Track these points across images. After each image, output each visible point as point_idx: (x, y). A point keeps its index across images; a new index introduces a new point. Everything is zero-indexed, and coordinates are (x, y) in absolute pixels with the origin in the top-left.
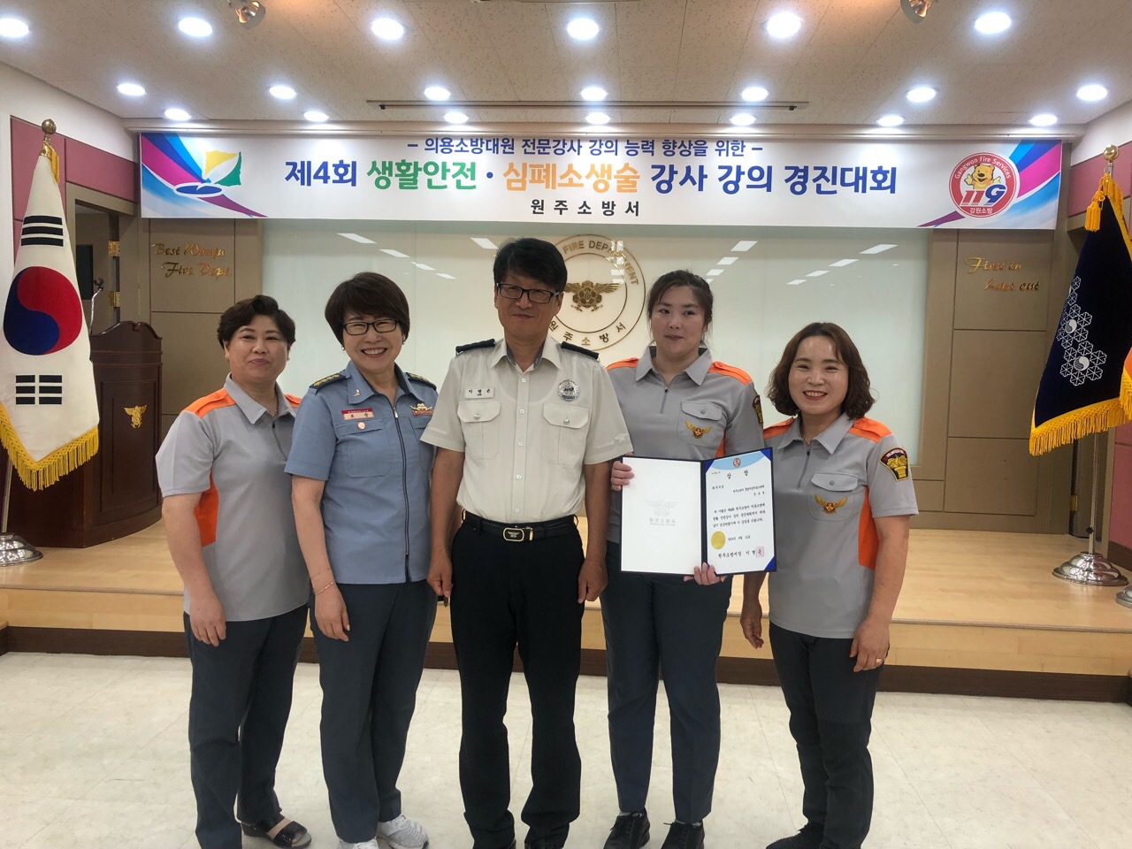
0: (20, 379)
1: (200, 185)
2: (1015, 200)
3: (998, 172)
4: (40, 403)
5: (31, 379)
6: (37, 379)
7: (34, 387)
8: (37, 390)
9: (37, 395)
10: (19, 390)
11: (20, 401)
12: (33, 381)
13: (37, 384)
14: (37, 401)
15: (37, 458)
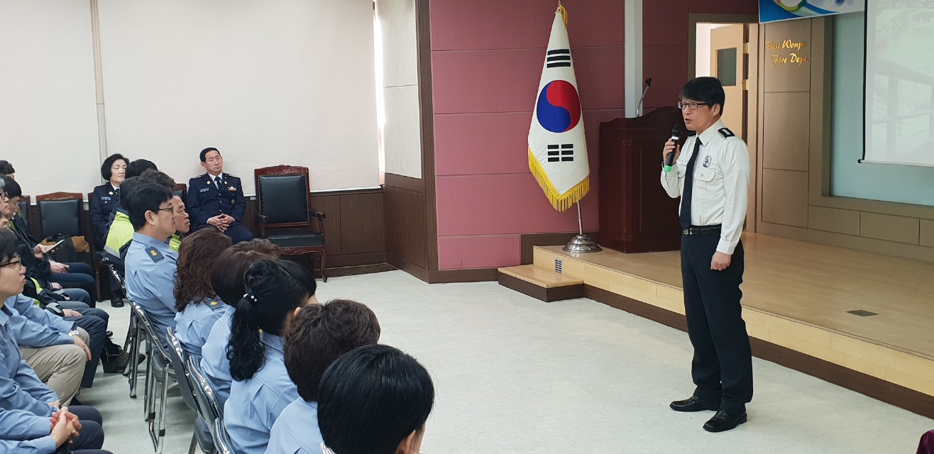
0: (550, 147)
4: (562, 160)
5: (557, 147)
6: (560, 147)
7: (558, 152)
8: (560, 153)
9: (560, 156)
10: (550, 153)
11: (550, 160)
12: (558, 148)
13: (560, 150)
14: (560, 159)
15: (562, 192)
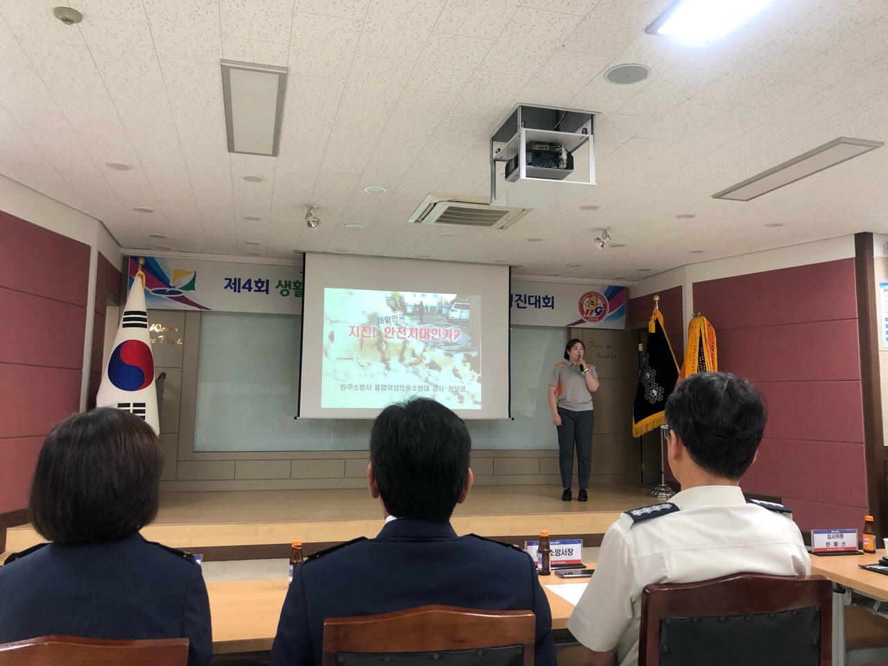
1: (168, 290)
2: (608, 315)
3: (599, 301)
5: (128, 405)
6: (132, 405)
